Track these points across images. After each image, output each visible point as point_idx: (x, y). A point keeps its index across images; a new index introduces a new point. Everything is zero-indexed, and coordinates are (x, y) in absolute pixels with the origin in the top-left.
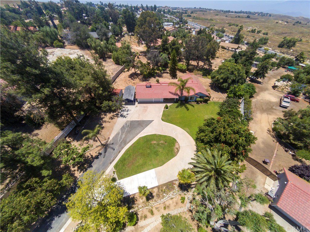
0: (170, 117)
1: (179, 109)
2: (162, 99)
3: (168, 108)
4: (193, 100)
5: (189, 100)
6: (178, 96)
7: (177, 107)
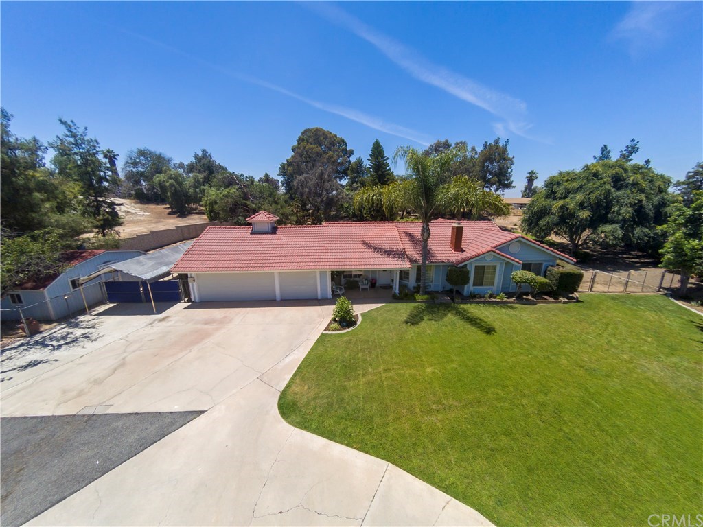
0: (362, 380)
1: (428, 326)
2: (323, 274)
3: (354, 323)
4: (495, 288)
5: (470, 288)
6: (411, 261)
7: (413, 320)
